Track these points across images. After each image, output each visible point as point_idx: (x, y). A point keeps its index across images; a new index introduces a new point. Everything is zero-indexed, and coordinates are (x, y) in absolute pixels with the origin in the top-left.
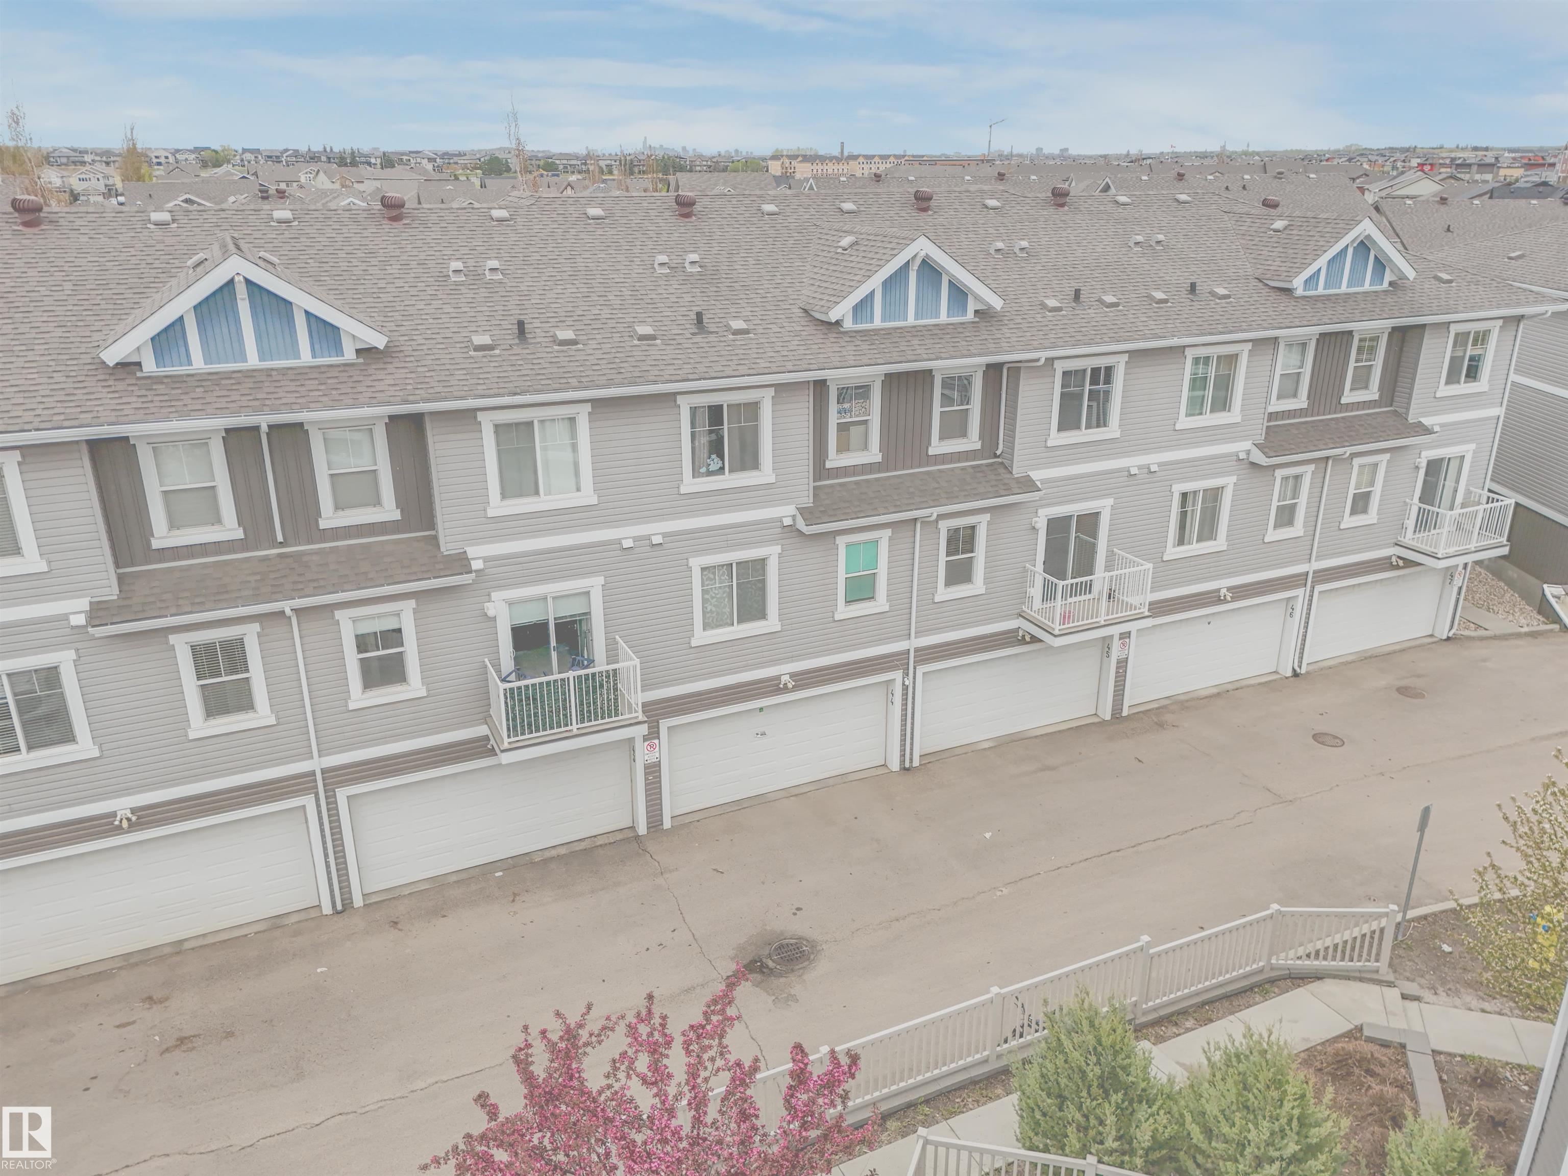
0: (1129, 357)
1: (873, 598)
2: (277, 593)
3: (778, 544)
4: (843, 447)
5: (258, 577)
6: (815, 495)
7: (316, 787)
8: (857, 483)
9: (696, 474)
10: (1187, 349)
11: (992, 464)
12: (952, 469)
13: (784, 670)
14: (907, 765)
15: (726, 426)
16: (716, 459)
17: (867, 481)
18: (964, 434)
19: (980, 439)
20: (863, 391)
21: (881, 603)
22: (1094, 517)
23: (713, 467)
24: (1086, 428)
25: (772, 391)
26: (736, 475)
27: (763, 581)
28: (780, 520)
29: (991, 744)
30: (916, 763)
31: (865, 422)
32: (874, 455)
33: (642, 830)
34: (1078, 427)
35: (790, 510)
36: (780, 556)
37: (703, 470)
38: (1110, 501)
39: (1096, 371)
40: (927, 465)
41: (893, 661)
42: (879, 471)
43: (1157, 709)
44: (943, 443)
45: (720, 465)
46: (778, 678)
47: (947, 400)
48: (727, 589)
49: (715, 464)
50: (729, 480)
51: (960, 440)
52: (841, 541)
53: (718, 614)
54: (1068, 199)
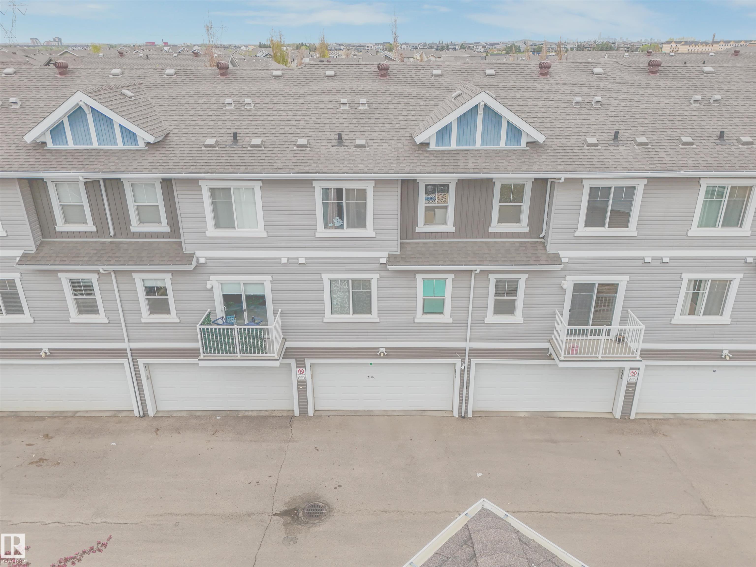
0: (648, 182)
1: (442, 313)
2: (99, 261)
3: (377, 273)
4: (429, 220)
5: (95, 252)
6: (401, 248)
7: (127, 356)
8: (435, 243)
9: (326, 226)
10: (702, 179)
11: (535, 243)
12: (505, 243)
13: (382, 345)
14: (463, 415)
15: (344, 201)
16: (339, 220)
17: (443, 243)
18: (517, 220)
19: (528, 225)
20: (444, 188)
21: (447, 318)
22: (614, 287)
23: (336, 224)
24: (608, 227)
25: (373, 184)
26: (351, 230)
27: (370, 292)
28: (378, 259)
29: (526, 415)
30: (470, 414)
31: (445, 207)
32: (450, 228)
33: (297, 413)
34: (603, 226)
35: (385, 254)
36: (378, 280)
37: (331, 225)
38: (627, 278)
39: (619, 189)
40: (488, 238)
41: (455, 353)
42: (453, 238)
43: (660, 419)
44: (500, 225)
45: (341, 223)
46: (378, 349)
47: (504, 198)
48: (347, 294)
49: (338, 222)
50: (346, 233)
51: (514, 225)
52: (419, 277)
53: (341, 307)
54: (660, 68)
